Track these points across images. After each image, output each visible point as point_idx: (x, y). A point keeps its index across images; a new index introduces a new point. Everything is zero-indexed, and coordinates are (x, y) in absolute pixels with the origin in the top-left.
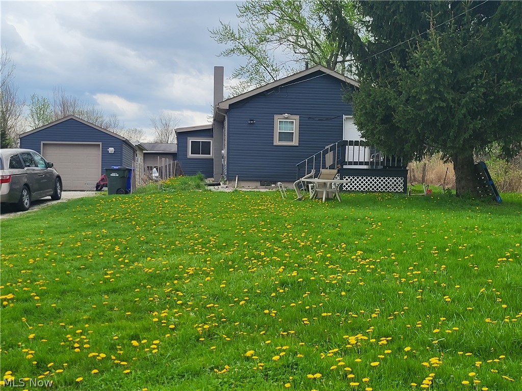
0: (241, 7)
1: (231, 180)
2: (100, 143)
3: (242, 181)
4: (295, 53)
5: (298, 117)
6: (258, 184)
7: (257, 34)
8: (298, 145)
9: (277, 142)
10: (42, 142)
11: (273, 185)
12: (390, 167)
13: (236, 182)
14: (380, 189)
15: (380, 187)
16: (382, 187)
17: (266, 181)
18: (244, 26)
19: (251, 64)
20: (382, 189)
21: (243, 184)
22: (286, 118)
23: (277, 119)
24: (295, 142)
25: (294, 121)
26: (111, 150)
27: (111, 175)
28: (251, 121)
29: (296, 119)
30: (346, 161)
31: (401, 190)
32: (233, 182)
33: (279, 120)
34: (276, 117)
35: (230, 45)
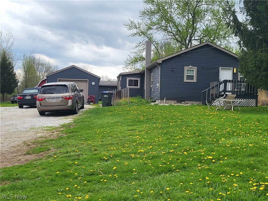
0: (141, 12)
1: (162, 100)
2: (88, 80)
3: (167, 100)
4: (168, 35)
5: (196, 68)
6: (176, 101)
7: (146, 25)
8: (196, 82)
9: (185, 80)
10: (58, 79)
11: (183, 102)
12: (249, 94)
13: (165, 101)
14: (242, 105)
15: (244, 104)
16: (245, 104)
17: (180, 100)
18: (140, 21)
19: (145, 41)
20: (243, 105)
21: (168, 101)
22: (190, 68)
23: (186, 68)
24: (195, 80)
25: (194, 69)
26: (93, 83)
27: (104, 96)
28: (172, 69)
29: (195, 69)
30: (227, 90)
31: (255, 106)
32: (163, 101)
33: (187, 69)
34: (185, 67)
35: (135, 31)
